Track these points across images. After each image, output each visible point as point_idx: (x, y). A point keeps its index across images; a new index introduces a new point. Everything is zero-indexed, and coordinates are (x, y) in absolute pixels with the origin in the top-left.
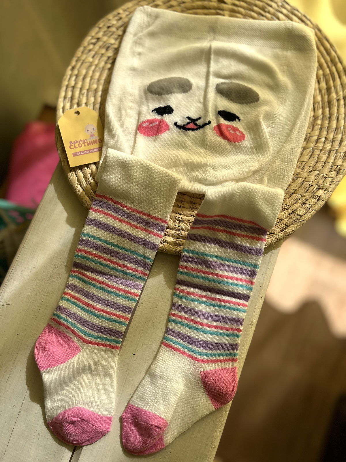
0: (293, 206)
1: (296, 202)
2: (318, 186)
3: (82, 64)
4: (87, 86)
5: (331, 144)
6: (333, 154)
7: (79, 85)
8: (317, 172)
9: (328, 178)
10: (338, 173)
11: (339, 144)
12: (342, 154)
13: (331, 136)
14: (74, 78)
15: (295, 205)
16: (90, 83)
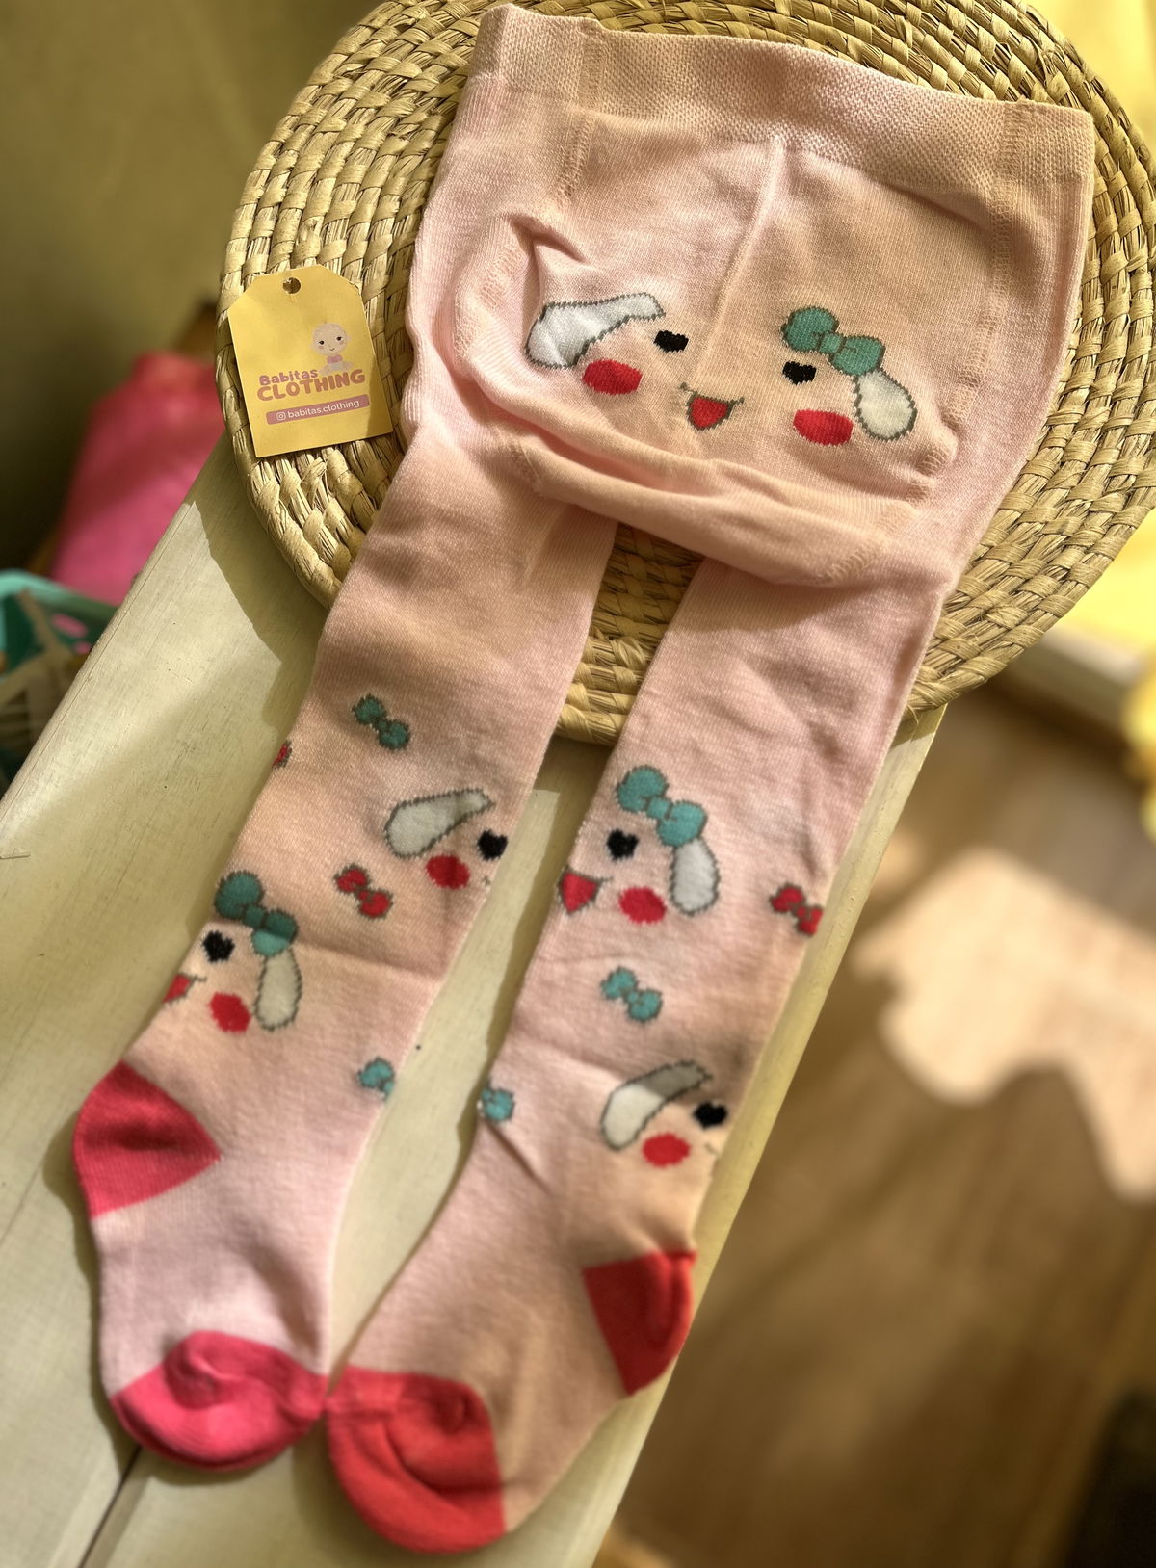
0: (980, 597)
1: (992, 586)
2: (1064, 537)
3: (312, 134)
4: (324, 203)
5: (1108, 408)
6: (1114, 438)
7: (300, 200)
8: (1060, 494)
9: (1097, 512)
10: (1130, 498)
11: (1136, 408)
12: (1143, 438)
13: (1110, 383)
15: (989, 593)
16: (334, 197)
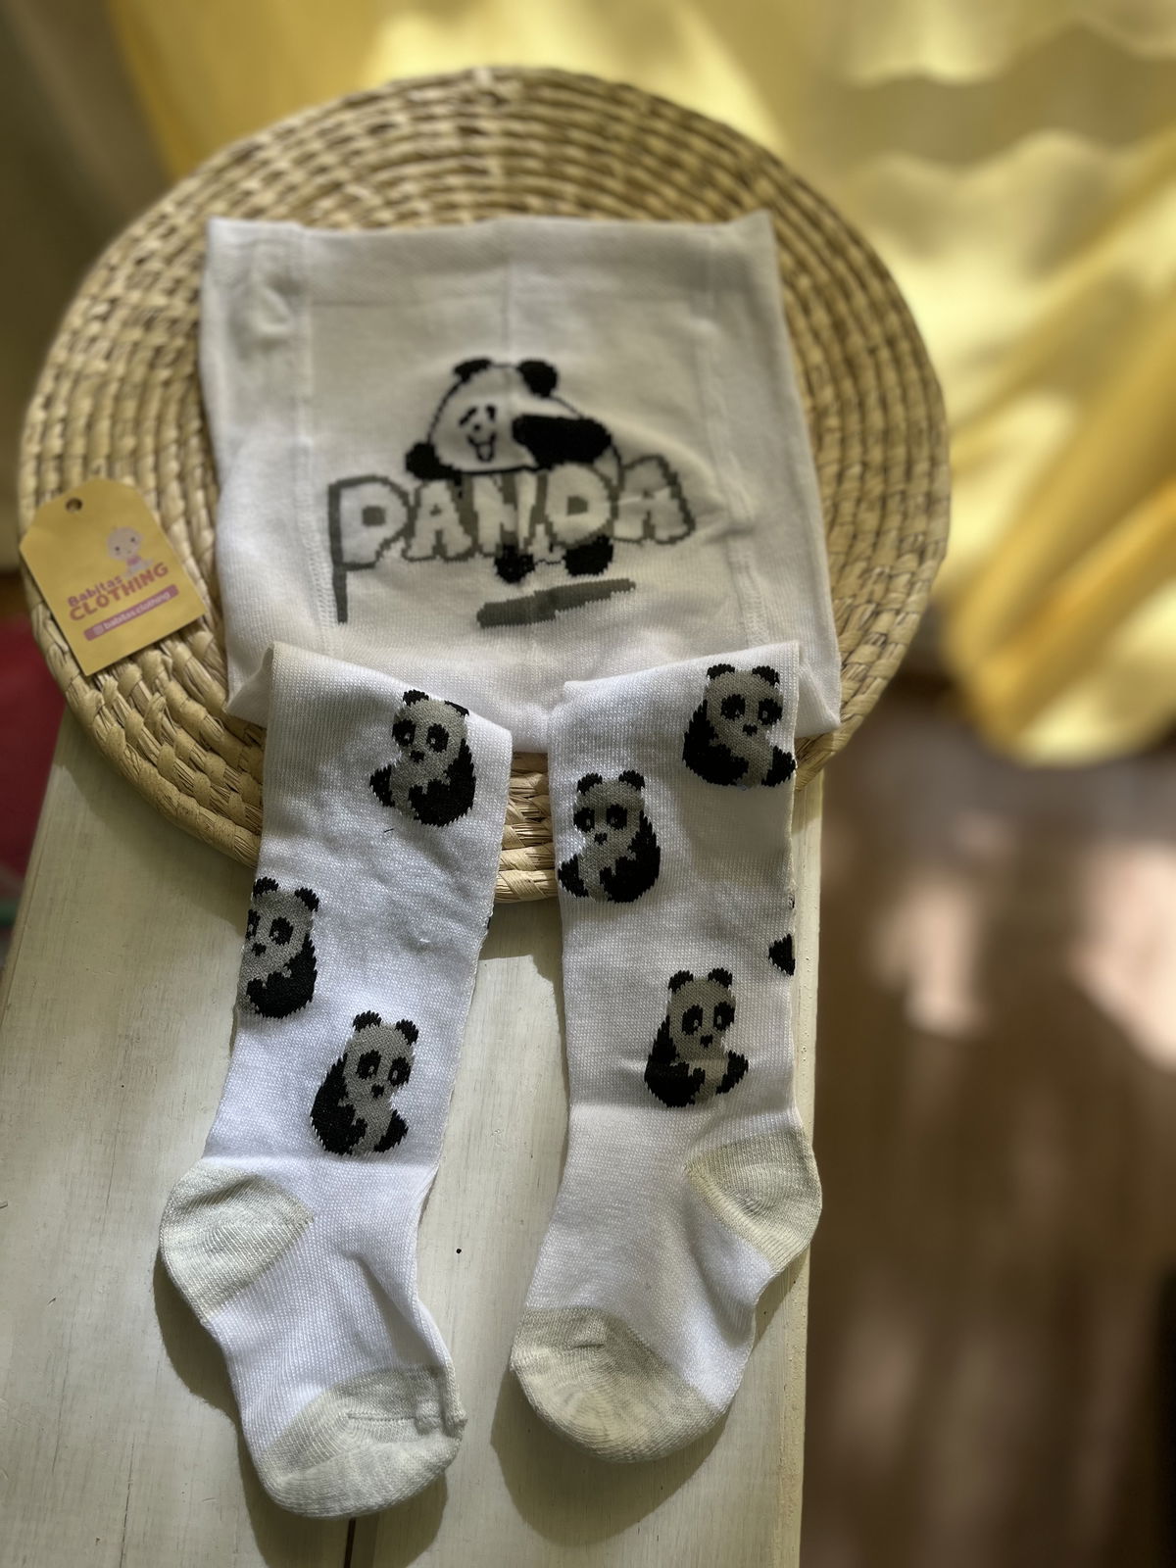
3: (76, 382)
4: (104, 447)
7: (79, 446)
14: (57, 429)
16: (112, 437)
